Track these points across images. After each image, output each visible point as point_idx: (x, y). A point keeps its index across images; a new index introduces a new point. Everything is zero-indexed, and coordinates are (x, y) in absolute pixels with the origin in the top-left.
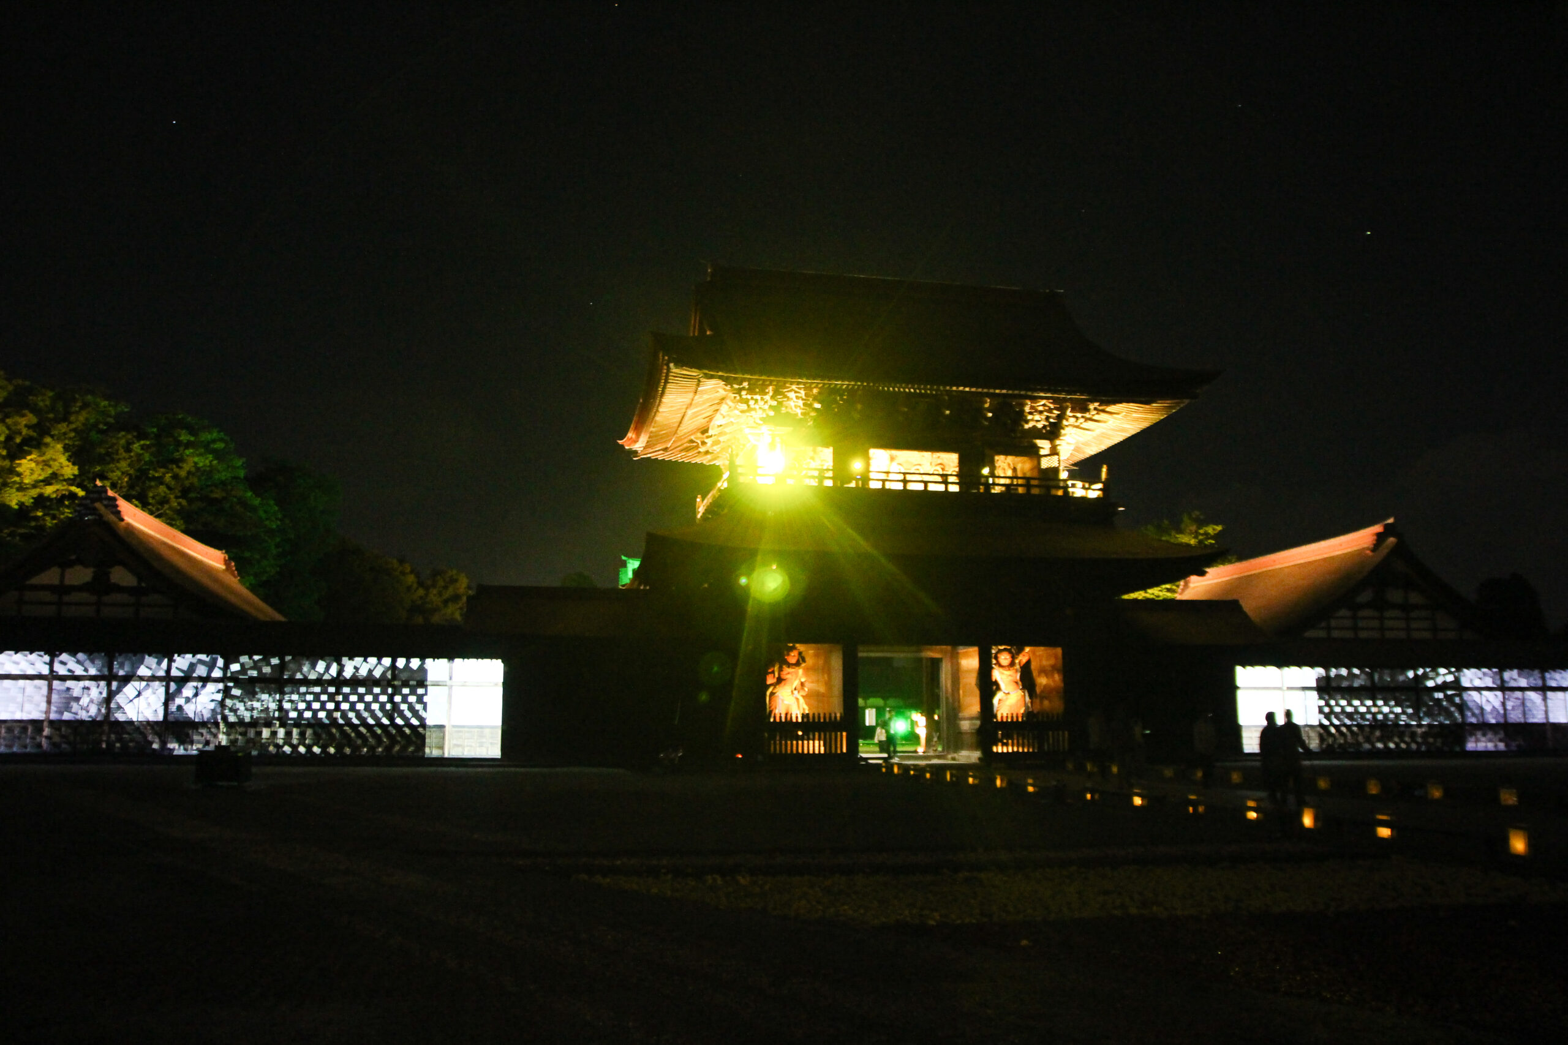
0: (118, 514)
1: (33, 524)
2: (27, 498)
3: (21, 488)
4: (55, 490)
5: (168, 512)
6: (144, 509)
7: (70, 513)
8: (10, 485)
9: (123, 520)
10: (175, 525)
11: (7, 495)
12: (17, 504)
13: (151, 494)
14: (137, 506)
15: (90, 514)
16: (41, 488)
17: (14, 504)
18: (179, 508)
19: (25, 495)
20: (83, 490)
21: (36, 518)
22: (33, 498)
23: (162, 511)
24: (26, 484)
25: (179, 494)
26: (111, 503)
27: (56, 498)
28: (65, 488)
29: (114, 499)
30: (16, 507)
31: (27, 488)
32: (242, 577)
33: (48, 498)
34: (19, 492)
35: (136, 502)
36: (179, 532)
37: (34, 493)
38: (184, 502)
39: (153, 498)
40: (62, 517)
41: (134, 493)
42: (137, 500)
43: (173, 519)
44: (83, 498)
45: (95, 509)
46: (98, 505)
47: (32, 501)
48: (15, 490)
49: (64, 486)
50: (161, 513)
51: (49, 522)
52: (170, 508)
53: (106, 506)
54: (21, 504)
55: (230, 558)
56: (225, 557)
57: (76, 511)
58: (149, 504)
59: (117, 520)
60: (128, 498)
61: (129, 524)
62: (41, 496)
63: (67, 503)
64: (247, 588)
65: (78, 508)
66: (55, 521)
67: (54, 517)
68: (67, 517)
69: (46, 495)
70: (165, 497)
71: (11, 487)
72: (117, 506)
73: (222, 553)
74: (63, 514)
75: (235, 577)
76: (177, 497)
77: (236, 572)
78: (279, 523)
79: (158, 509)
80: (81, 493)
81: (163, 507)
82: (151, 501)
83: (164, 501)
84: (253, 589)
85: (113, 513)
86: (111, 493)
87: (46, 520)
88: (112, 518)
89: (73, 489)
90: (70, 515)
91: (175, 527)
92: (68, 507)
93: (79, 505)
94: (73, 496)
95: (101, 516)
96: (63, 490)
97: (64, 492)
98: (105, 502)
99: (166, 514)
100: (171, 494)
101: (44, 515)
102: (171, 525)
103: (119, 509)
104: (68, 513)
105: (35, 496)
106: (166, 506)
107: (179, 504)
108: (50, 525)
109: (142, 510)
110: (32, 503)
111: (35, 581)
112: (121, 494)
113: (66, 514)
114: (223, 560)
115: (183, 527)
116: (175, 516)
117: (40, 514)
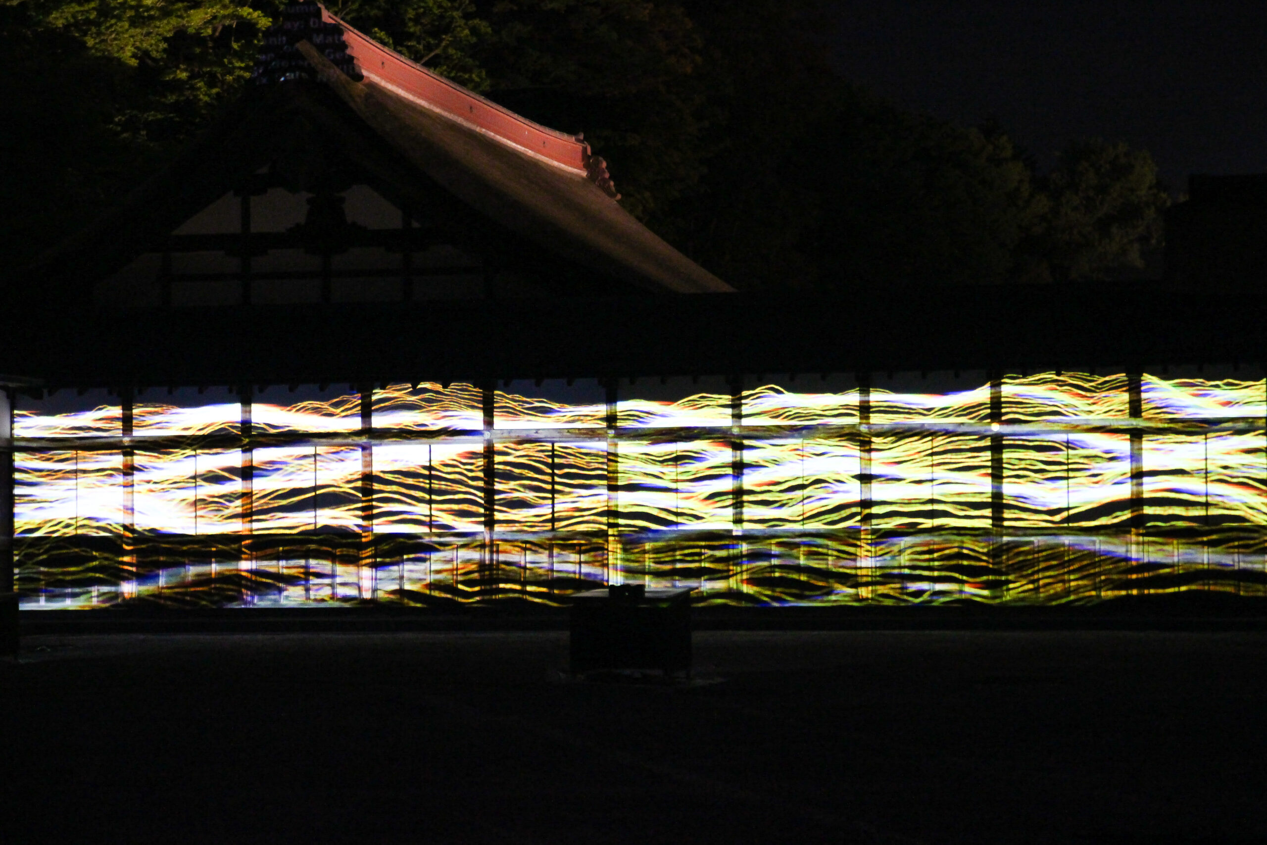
0: (348, 63)
1: (172, 98)
2: (155, 46)
3: (140, 19)
4: (208, 17)
5: (451, 51)
6: (399, 48)
7: (246, 69)
8: (116, 12)
9: (360, 77)
10: (471, 80)
11: (113, 36)
12: (134, 56)
13: (411, 14)
14: (384, 44)
15: (291, 69)
16: (181, 17)
17: (127, 55)
18: (474, 40)
19: (148, 34)
20: (266, 15)
21: (177, 86)
22: (166, 39)
23: (438, 51)
24: (148, 9)
25: (472, 9)
26: (330, 39)
27: (211, 37)
28: (230, 11)
29: (337, 30)
30: (134, 62)
31: (152, 18)
32: (626, 195)
33: (197, 39)
34: (136, 27)
35: (382, 34)
36: (482, 98)
37: (167, 27)
38: (484, 27)
39: (417, 20)
40: (229, 78)
41: (374, 12)
42: (381, 30)
43: (464, 69)
44: (268, 33)
45: (299, 56)
46: (303, 46)
47: (163, 45)
48: (126, 25)
49: (225, 7)
50: (437, 56)
51: (204, 93)
52: (456, 43)
53: (321, 48)
54: (143, 55)
55: (596, 152)
56: (585, 150)
57: (258, 63)
58: (411, 36)
59: (344, 77)
60: (364, 26)
61: (372, 86)
62: (181, 34)
63: (235, 46)
64: (639, 219)
65: (262, 57)
66: (215, 91)
67: (212, 81)
68: (239, 77)
69: (191, 31)
70: (441, 17)
71: (119, 18)
72: (344, 46)
73: (578, 140)
74: (231, 72)
75: (612, 195)
76: (467, 16)
77: (612, 183)
78: (698, 59)
79: (429, 48)
80: (264, 22)
81: (441, 40)
82: (413, 28)
83: (440, 27)
84: (651, 220)
85: (337, 63)
86: (327, 17)
87: (199, 89)
88: (336, 74)
89: (245, 11)
90: (247, 75)
91: (471, 85)
92: (240, 56)
93: (263, 49)
94: (246, 28)
95: (312, 71)
96: (224, 17)
97: (227, 22)
98: (318, 39)
99: (448, 58)
101: (190, 78)
102: (462, 83)
103: (348, 51)
104: (240, 68)
105: (169, 35)
106: (447, 38)
107: (474, 31)
108: (206, 99)
109: (395, 50)
110: (165, 50)
111: (190, 227)
112: (348, 18)
113: (238, 73)
114: (580, 155)
115: (486, 85)
116: (469, 61)
117: (184, 75)
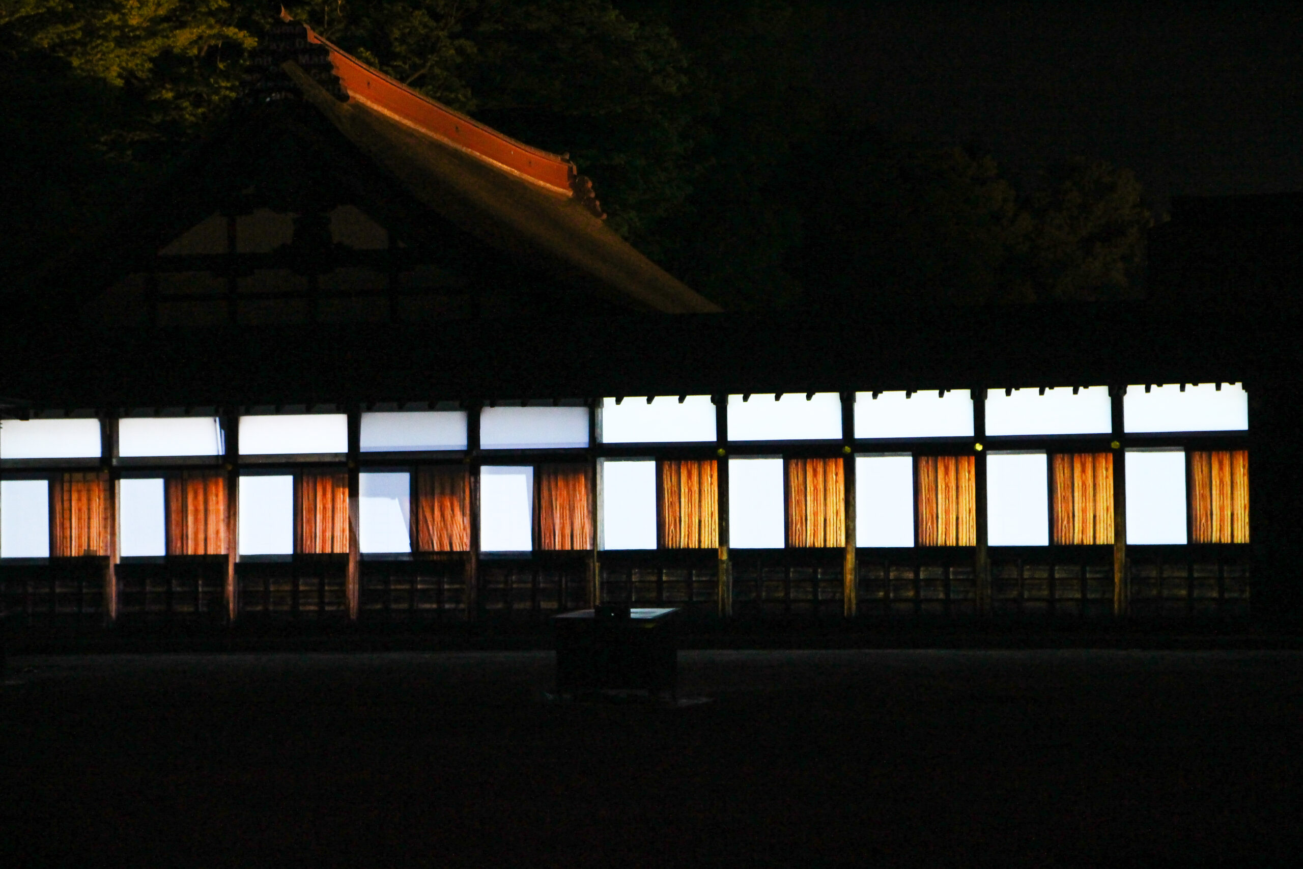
0: (334, 84)
1: (157, 118)
2: (141, 66)
3: (126, 39)
4: (194, 37)
5: (437, 71)
6: (385, 68)
7: (231, 89)
8: (102, 32)
9: (346, 98)
10: (456, 100)
11: (99, 56)
12: (120, 76)
13: (397, 33)
14: (370, 64)
15: (277, 89)
16: (167, 37)
17: (113, 76)
18: (459, 60)
19: (134, 54)
20: (252, 35)
21: (163, 105)
22: (151, 60)
23: (422, 71)
24: (134, 29)
25: (458, 28)
26: (316, 60)
27: (197, 57)
28: (215, 31)
29: (323, 51)
30: (119, 82)
31: (138, 38)
32: (612, 214)
33: (183, 59)
34: (121, 47)
35: (368, 54)
36: (468, 118)
37: (151, 47)
38: (470, 47)
39: (403, 40)
40: (216, 98)
41: (361, 32)
42: (367, 50)
43: (450, 89)
44: (253, 53)
45: (284, 76)
46: (288, 66)
47: (149, 65)
48: (112, 45)
49: (211, 27)
50: (423, 77)
51: (190, 113)
52: (443, 63)
53: (307, 68)
54: (128, 76)
55: (582, 171)
56: (571, 169)
57: (243, 84)
58: (396, 56)
59: (329, 97)
60: (349, 46)
61: (359, 107)
62: (166, 53)
63: (221, 66)
64: (626, 239)
65: (248, 77)
66: (200, 110)
67: (198, 101)
68: (225, 97)
69: (177, 50)
70: (427, 37)
71: (105, 38)
72: (329, 66)
73: (564, 160)
74: (217, 91)
75: (598, 215)
76: (453, 36)
77: (598, 203)
78: (684, 79)
79: (415, 67)
80: (250, 42)
81: (427, 60)
82: (398, 48)
83: (426, 47)
84: (636, 239)
85: (322, 82)
86: (313, 37)
87: (185, 109)
88: (324, 94)
89: (231, 31)
90: (233, 95)
91: (457, 105)
92: (226, 75)
93: (249, 70)
94: (232, 49)
95: (298, 92)
96: (210, 37)
97: (213, 42)
98: (304, 59)
99: (434, 77)
100: (441, 28)
101: (176, 98)
102: (448, 103)
104: (227, 88)
105: (155, 55)
106: (433, 58)
107: (460, 51)
108: (192, 119)
109: (381, 70)
110: (150, 70)
111: (176, 247)
112: (334, 38)
113: (224, 92)
114: (566, 175)
115: (473, 104)
116: (455, 81)
117: (169, 95)
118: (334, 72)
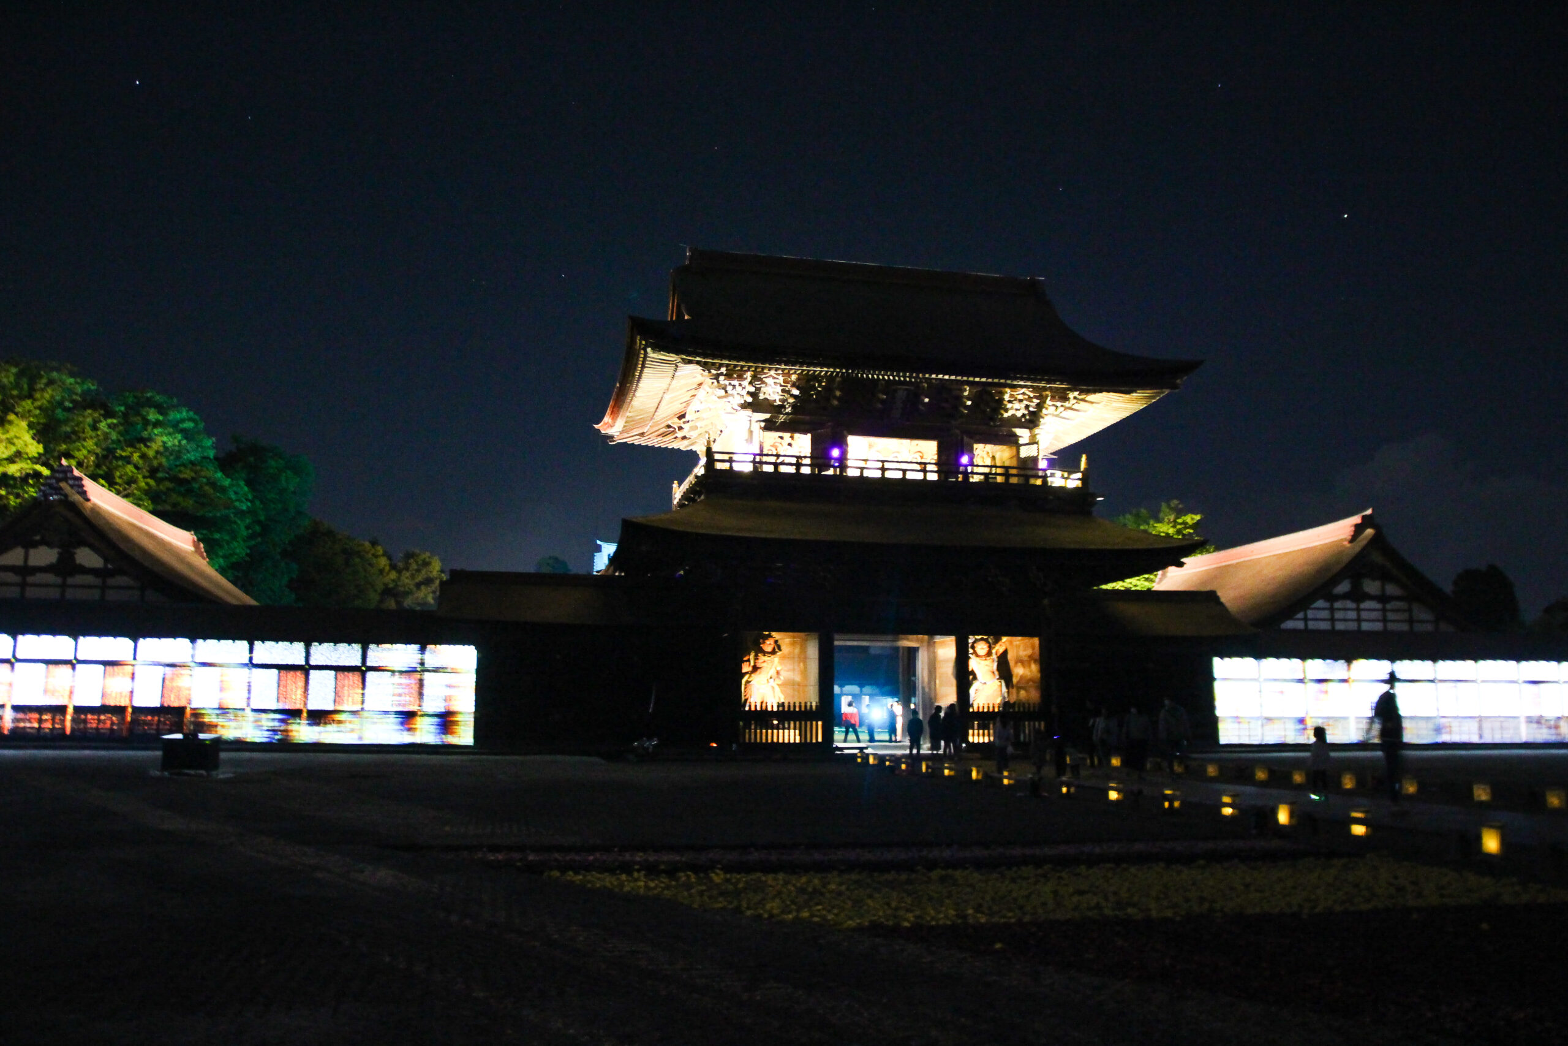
0: (83, 493)
4: (19, 468)
5: (135, 491)
6: (111, 488)
7: (35, 492)
9: (88, 500)
10: (144, 505)
13: (118, 474)
14: (103, 486)
15: (56, 494)
16: (5, 467)
18: (146, 488)
20: (48, 469)
23: (129, 491)
25: (147, 474)
26: (77, 483)
27: (20, 477)
28: (30, 466)
29: (81, 479)
32: (211, 559)
33: (13, 478)
35: (103, 482)
36: (147, 513)
38: (152, 482)
39: (120, 477)
40: (26, 496)
41: (101, 472)
42: (103, 480)
43: (141, 499)
44: (48, 477)
45: (61, 489)
46: (63, 485)
49: (28, 464)
50: (128, 493)
51: (13, 501)
52: (139, 489)
53: (72, 486)
55: (199, 540)
56: (194, 539)
57: (40, 490)
58: (116, 484)
59: (81, 499)
60: (94, 477)
61: (94, 505)
62: (5, 474)
63: (31, 482)
64: (217, 570)
66: (19, 501)
67: (17, 496)
68: (32, 496)
69: (9, 473)
70: (133, 477)
72: (83, 486)
73: (191, 534)
74: (27, 493)
75: (204, 558)
76: (144, 477)
77: (205, 554)
78: (249, 504)
79: (125, 489)
80: (46, 472)
81: (131, 486)
82: (118, 480)
83: (131, 481)
84: (222, 571)
85: (79, 493)
86: (76, 473)
87: (11, 499)
88: (77, 498)
89: (38, 467)
90: (35, 495)
91: (143, 507)
92: (33, 486)
93: (43, 485)
94: (37, 475)
95: (66, 496)
96: (27, 469)
97: (28, 471)
98: (71, 482)
99: (134, 494)
100: (139, 473)
101: (8, 495)
102: (139, 505)
104: (32, 492)
106: (134, 486)
107: (147, 484)
108: (14, 504)
109: (109, 489)
112: (87, 474)
113: (30, 494)
114: (191, 541)
115: (151, 508)
116: (144, 497)
118: (85, 489)
